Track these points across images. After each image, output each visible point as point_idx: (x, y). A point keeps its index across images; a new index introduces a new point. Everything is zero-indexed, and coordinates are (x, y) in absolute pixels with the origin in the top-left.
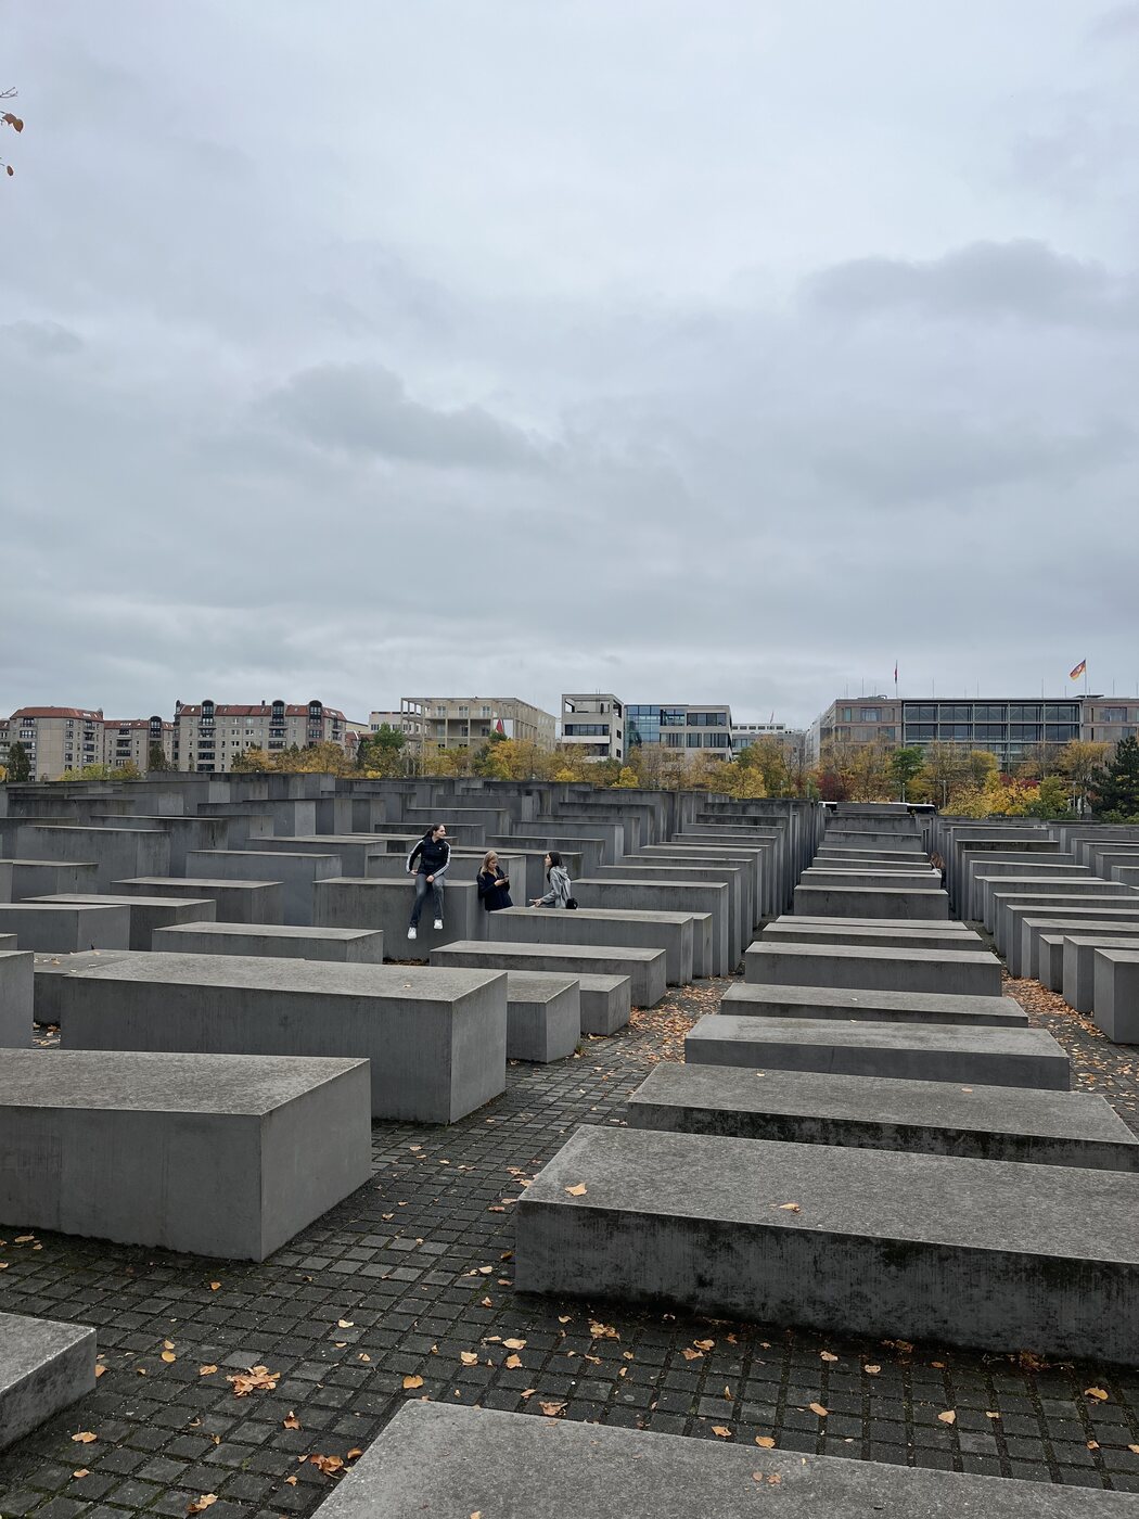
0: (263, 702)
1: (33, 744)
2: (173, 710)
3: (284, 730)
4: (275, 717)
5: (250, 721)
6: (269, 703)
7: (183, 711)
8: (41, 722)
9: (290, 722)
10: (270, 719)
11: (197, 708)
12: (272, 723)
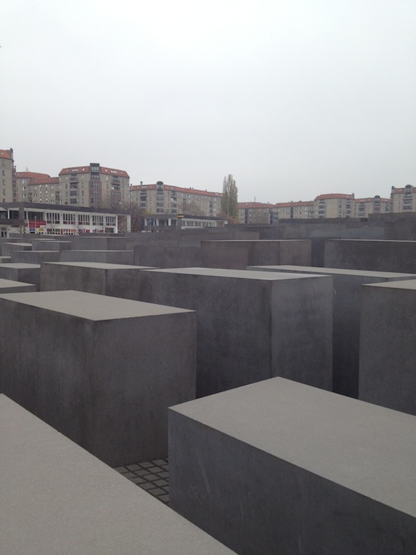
7: (395, 191)
8: (328, 202)
11: (403, 189)
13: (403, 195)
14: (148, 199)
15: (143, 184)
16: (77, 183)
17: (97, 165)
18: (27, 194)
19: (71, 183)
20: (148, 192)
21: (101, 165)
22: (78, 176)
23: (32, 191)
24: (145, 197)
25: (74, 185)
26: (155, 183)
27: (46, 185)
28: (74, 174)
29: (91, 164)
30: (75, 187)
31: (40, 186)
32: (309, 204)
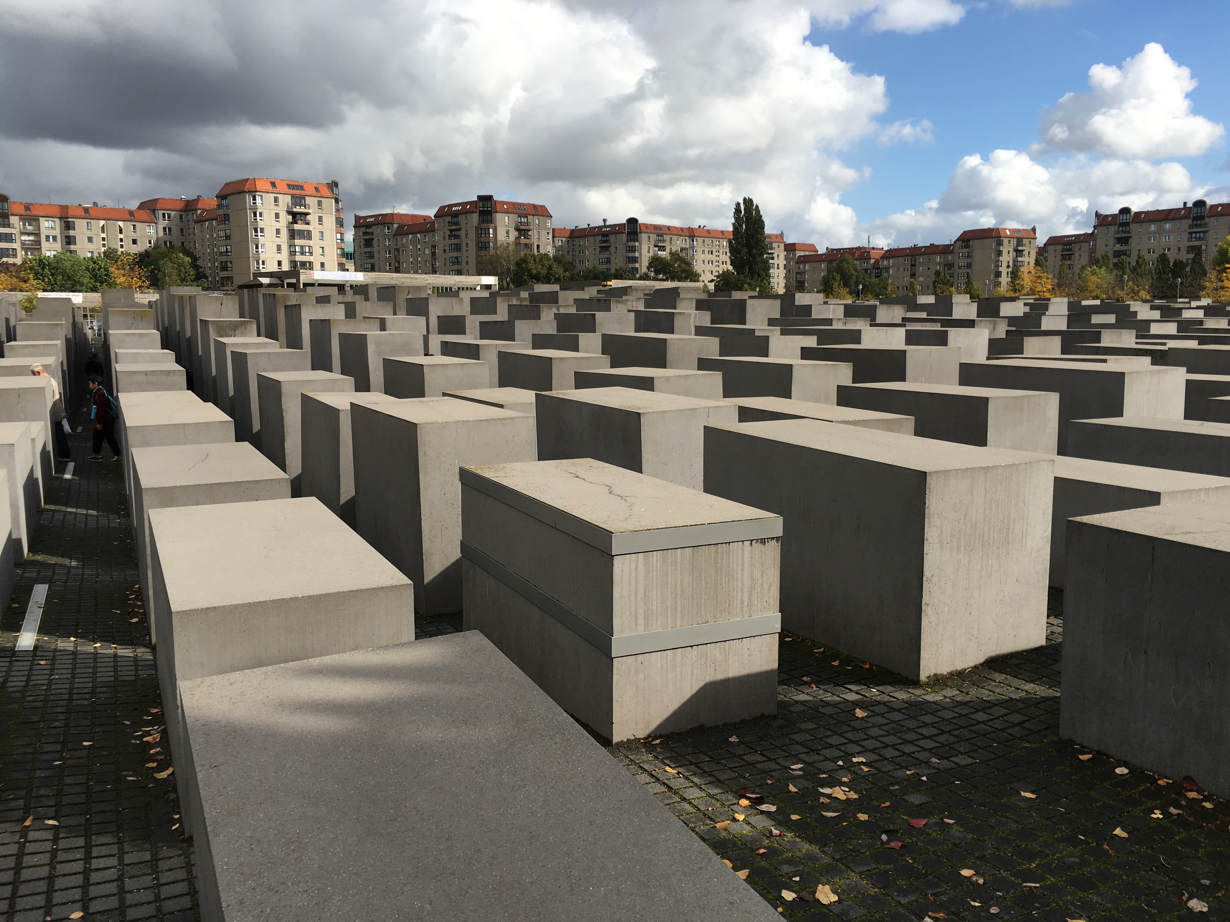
0: (1185, 204)
1: (969, 264)
3: (1204, 232)
4: (1195, 219)
5: (1168, 226)
6: (1190, 205)
7: (1102, 220)
8: (975, 244)
9: (1212, 222)
10: (1189, 222)
11: (1114, 216)
12: (1191, 226)
13: (1113, 229)
14: (612, 249)
15: (608, 223)
16: (459, 230)
17: (490, 198)
18: (392, 252)
19: (451, 231)
20: (612, 238)
21: (495, 198)
22: (461, 219)
23: (399, 246)
24: (608, 247)
25: (454, 234)
26: (624, 221)
27: (419, 235)
28: (456, 215)
29: (479, 197)
30: (457, 237)
31: (410, 236)
32: (945, 250)
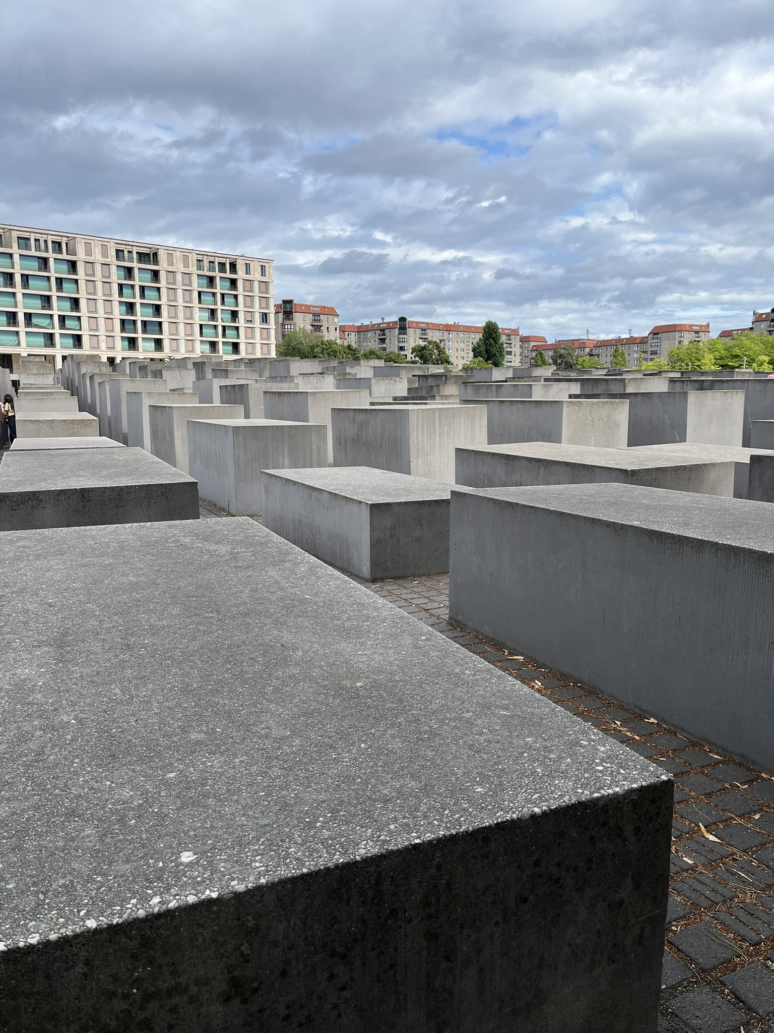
1: (658, 352)
2: (751, 319)
7: (758, 318)
8: (663, 335)
11: (767, 314)
13: (766, 324)
14: (387, 341)
15: (385, 321)
17: (290, 302)
20: (387, 332)
21: (295, 302)
24: (385, 339)
26: (397, 320)
29: (284, 301)
